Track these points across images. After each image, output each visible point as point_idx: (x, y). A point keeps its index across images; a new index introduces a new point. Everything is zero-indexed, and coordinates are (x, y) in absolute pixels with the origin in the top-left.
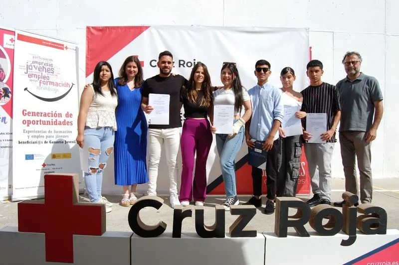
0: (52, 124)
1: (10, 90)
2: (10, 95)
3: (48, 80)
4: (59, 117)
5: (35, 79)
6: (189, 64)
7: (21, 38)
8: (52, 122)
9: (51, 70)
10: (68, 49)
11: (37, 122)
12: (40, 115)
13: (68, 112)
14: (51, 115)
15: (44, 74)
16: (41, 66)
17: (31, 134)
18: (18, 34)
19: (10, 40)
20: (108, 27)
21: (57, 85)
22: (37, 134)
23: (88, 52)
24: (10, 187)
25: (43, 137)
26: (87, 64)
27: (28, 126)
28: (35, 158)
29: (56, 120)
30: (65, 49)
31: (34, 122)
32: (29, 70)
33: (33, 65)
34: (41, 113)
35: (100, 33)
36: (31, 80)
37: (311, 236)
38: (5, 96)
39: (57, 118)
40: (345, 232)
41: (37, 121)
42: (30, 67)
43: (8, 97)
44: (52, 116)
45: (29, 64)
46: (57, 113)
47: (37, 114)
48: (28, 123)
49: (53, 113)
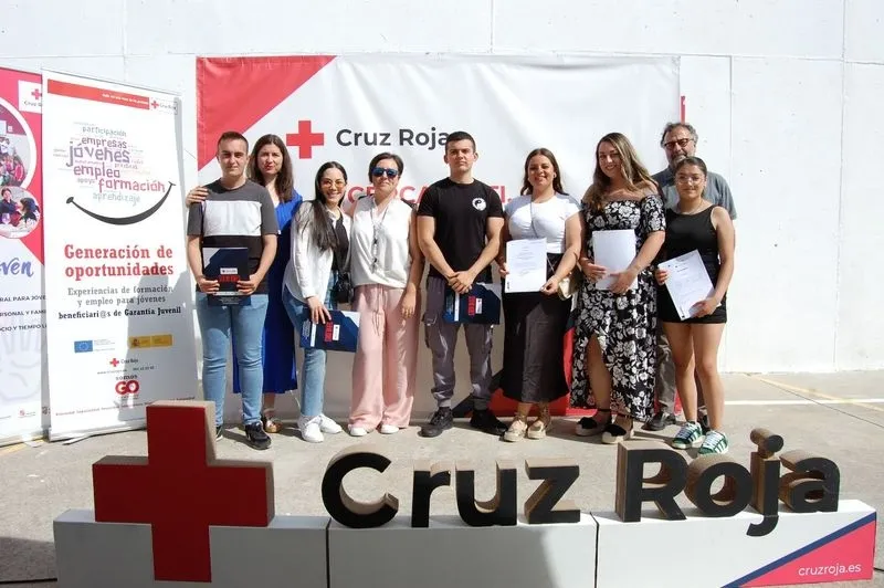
0: (129, 274)
1: (37, 204)
2: (37, 214)
3: (117, 179)
4: (143, 257)
5: (88, 176)
6: (422, 139)
7: (56, 88)
8: (129, 268)
9: (122, 156)
10: (159, 108)
11: (96, 271)
12: (103, 255)
13: (162, 247)
14: (126, 254)
15: (110, 164)
16: (101, 147)
17: (84, 298)
18: (49, 81)
19: (33, 94)
20: (244, 58)
21: (137, 187)
22: (98, 297)
23: (201, 114)
24: (46, 410)
25: (111, 302)
26: (200, 141)
27: (78, 279)
28: (94, 348)
29: (138, 264)
30: (151, 107)
31: (90, 272)
32: (75, 158)
33: (83, 146)
34: (106, 251)
35: (228, 72)
36: (81, 181)
37: (689, 519)
38: (26, 217)
39: (140, 260)
40: (756, 509)
41: (98, 269)
42: (78, 152)
43: (34, 218)
44: (129, 257)
45: (75, 146)
46: (138, 248)
47: (97, 254)
48: (79, 273)
49: (131, 249)
